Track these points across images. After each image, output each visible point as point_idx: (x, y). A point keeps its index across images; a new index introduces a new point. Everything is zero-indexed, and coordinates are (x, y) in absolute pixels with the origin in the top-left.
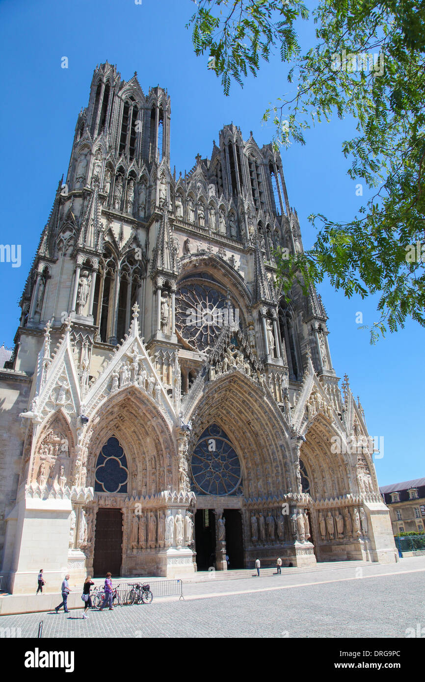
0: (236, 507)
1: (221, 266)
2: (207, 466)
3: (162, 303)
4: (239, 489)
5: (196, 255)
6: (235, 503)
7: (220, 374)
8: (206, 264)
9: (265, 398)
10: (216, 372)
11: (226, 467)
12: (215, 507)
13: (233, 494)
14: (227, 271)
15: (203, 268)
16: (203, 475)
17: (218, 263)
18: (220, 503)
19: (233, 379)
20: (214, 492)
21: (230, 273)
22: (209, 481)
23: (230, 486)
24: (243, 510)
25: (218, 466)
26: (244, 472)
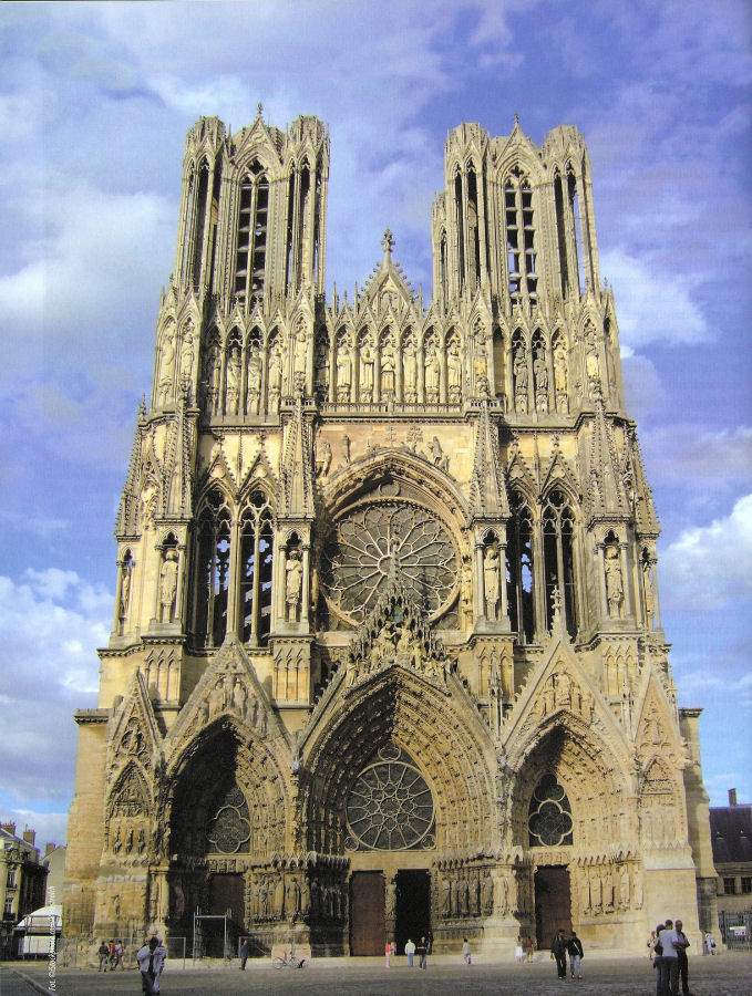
0: (421, 867)
4: (429, 839)
6: (420, 861)
8: (381, 470)
11: (407, 806)
13: (417, 847)
18: (392, 862)
20: (386, 844)
22: (374, 830)
23: (412, 836)
24: (433, 870)
25: (393, 807)
26: (438, 816)
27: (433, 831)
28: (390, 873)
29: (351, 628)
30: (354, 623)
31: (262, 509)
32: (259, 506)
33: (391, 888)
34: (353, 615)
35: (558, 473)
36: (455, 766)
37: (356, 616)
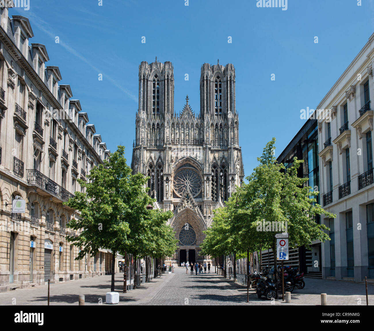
0: (193, 249)
1: (192, 160)
2: (184, 236)
3: (166, 186)
4: (195, 243)
5: (181, 159)
6: (193, 247)
7: (181, 210)
8: (185, 161)
9: (198, 215)
10: (180, 210)
11: (191, 236)
12: (186, 249)
13: (193, 245)
14: (194, 161)
15: (185, 163)
16: (183, 239)
17: (190, 159)
18: (188, 248)
19: (187, 210)
20: (187, 244)
21: (195, 162)
22: (184, 241)
23: (192, 242)
24: (196, 250)
25: (188, 236)
26: (197, 238)
27: (196, 242)
28: (187, 250)
29: (179, 198)
30: (180, 196)
31: (161, 169)
32: (160, 169)
33: (187, 253)
34: (180, 195)
35: (224, 161)
36: (200, 228)
37: (181, 195)
